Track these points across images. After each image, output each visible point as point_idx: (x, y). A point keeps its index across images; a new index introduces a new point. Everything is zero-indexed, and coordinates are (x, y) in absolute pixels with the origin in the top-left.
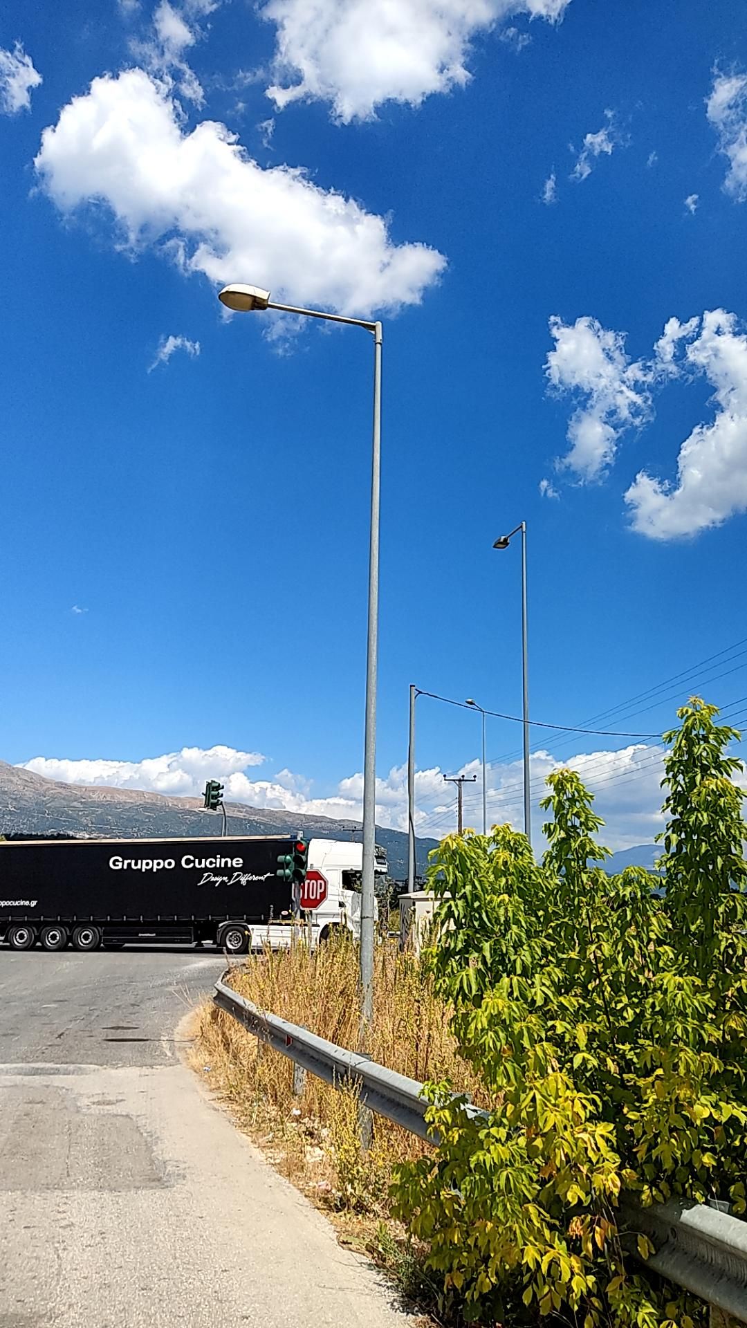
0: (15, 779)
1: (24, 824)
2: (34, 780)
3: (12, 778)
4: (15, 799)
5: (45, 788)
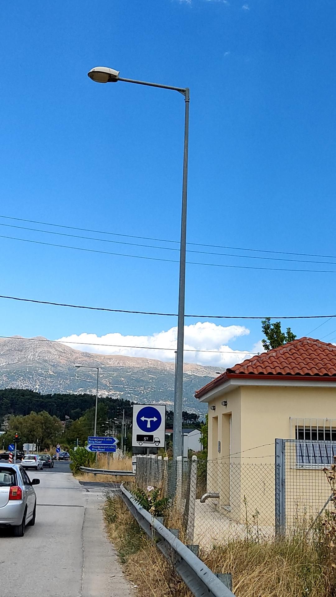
0: (52, 351)
1: (60, 384)
2: (65, 352)
3: (50, 350)
4: (53, 366)
5: (74, 357)
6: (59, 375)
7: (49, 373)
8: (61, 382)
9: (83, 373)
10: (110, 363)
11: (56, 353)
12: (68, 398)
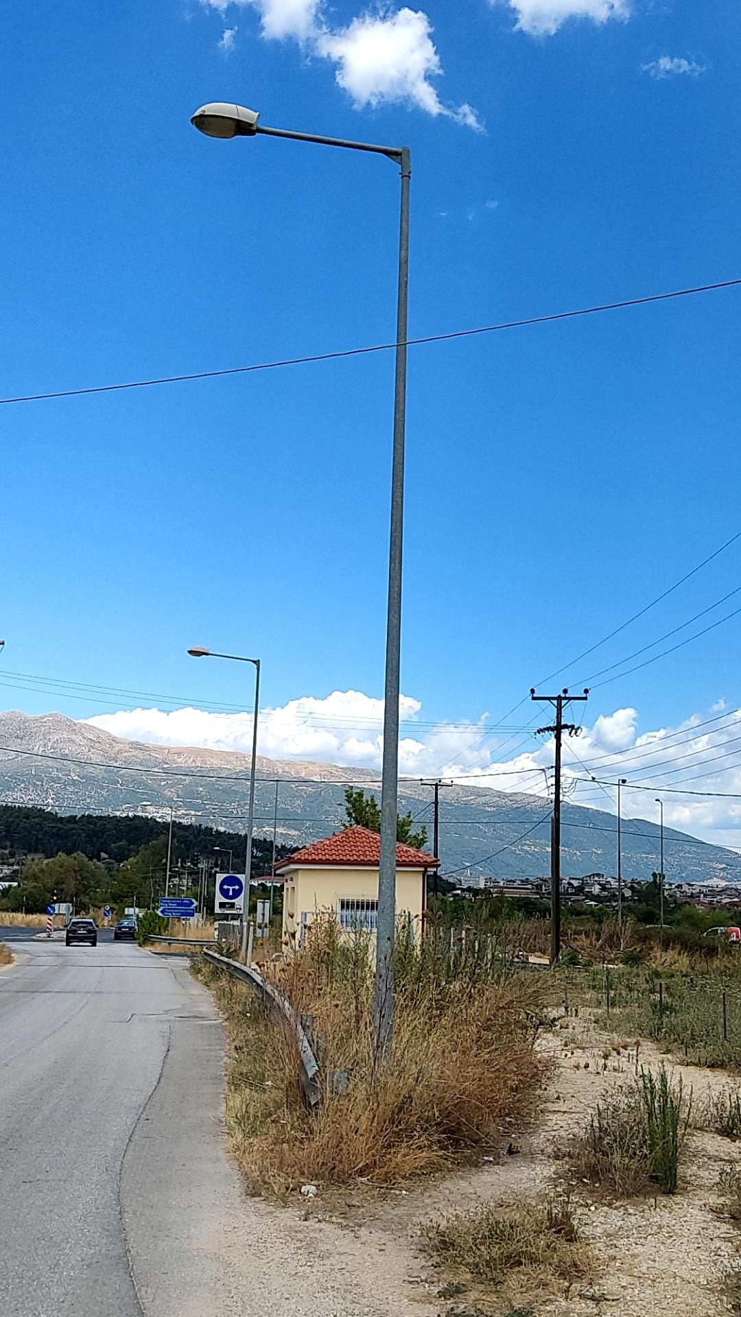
0: (77, 738)
1: (91, 797)
4: (79, 765)
6: (88, 780)
7: (71, 778)
8: (93, 794)
9: (131, 778)
10: (179, 760)
11: (84, 742)
12: (105, 822)
